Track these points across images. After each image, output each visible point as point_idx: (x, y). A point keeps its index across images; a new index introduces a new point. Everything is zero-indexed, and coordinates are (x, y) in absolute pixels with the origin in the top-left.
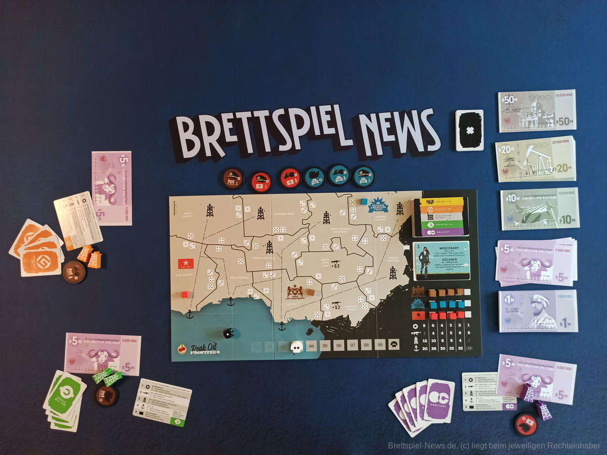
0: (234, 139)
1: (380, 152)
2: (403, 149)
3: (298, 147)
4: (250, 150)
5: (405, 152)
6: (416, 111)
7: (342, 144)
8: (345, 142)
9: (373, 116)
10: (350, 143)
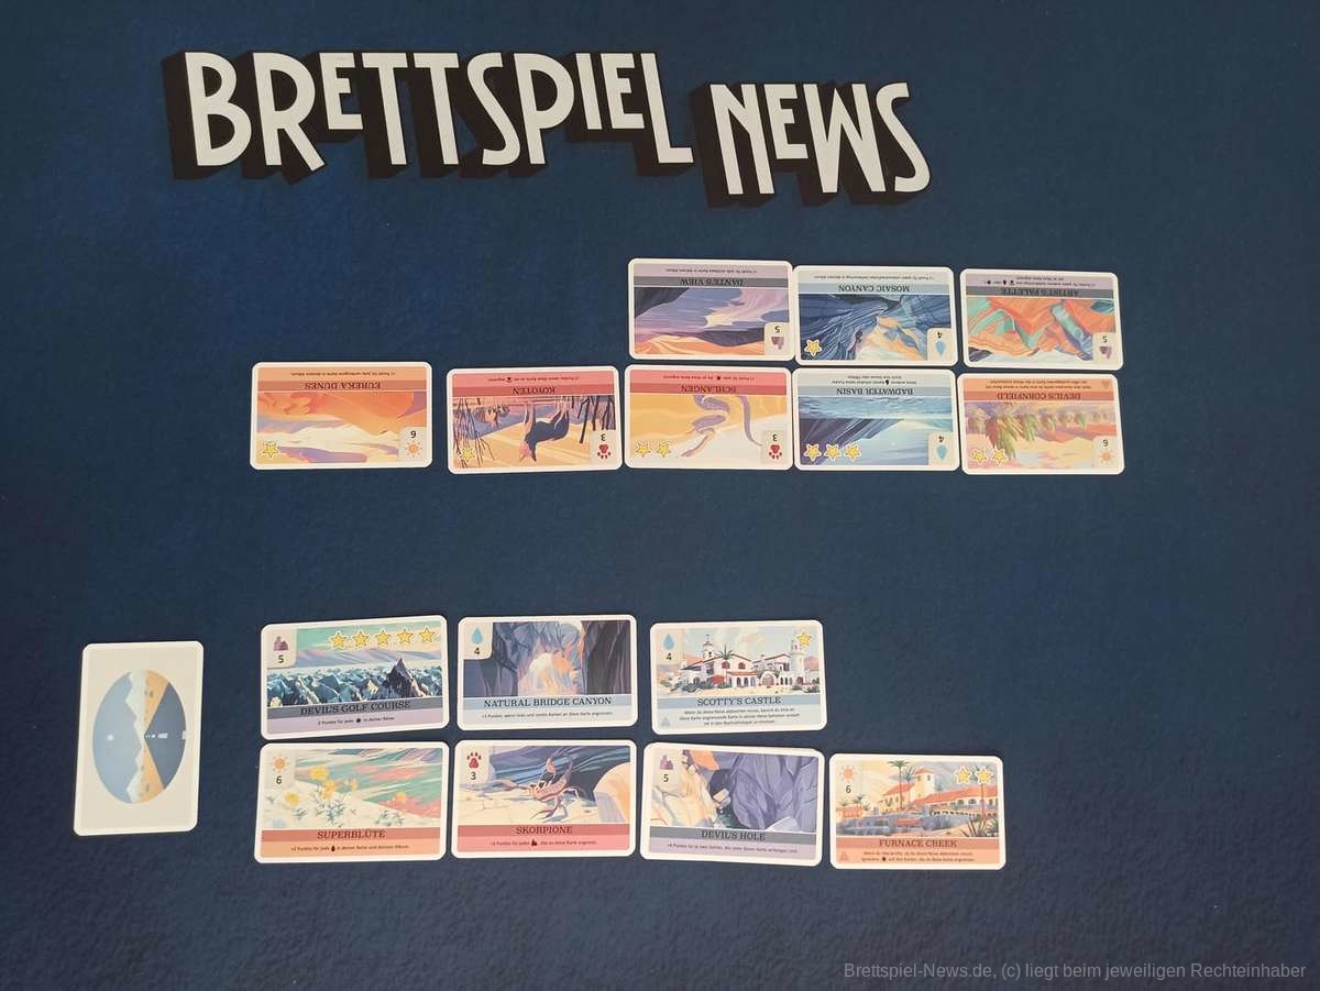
0: (354, 122)
1: (766, 185)
2: (829, 182)
3: (537, 156)
4: (398, 156)
5: (835, 191)
6: (863, 86)
7: (662, 160)
8: (668, 154)
9: (749, 91)
10: (684, 155)
